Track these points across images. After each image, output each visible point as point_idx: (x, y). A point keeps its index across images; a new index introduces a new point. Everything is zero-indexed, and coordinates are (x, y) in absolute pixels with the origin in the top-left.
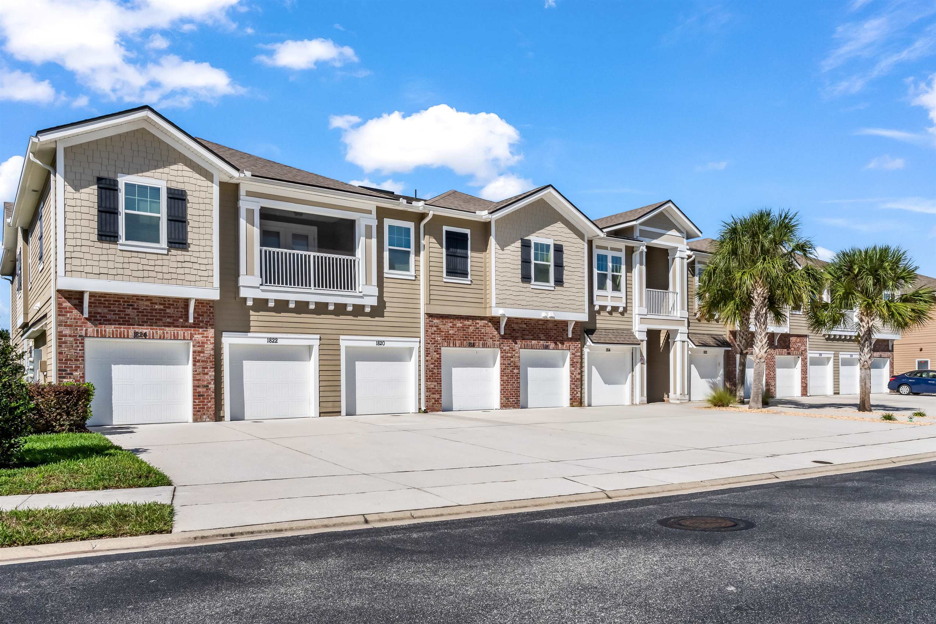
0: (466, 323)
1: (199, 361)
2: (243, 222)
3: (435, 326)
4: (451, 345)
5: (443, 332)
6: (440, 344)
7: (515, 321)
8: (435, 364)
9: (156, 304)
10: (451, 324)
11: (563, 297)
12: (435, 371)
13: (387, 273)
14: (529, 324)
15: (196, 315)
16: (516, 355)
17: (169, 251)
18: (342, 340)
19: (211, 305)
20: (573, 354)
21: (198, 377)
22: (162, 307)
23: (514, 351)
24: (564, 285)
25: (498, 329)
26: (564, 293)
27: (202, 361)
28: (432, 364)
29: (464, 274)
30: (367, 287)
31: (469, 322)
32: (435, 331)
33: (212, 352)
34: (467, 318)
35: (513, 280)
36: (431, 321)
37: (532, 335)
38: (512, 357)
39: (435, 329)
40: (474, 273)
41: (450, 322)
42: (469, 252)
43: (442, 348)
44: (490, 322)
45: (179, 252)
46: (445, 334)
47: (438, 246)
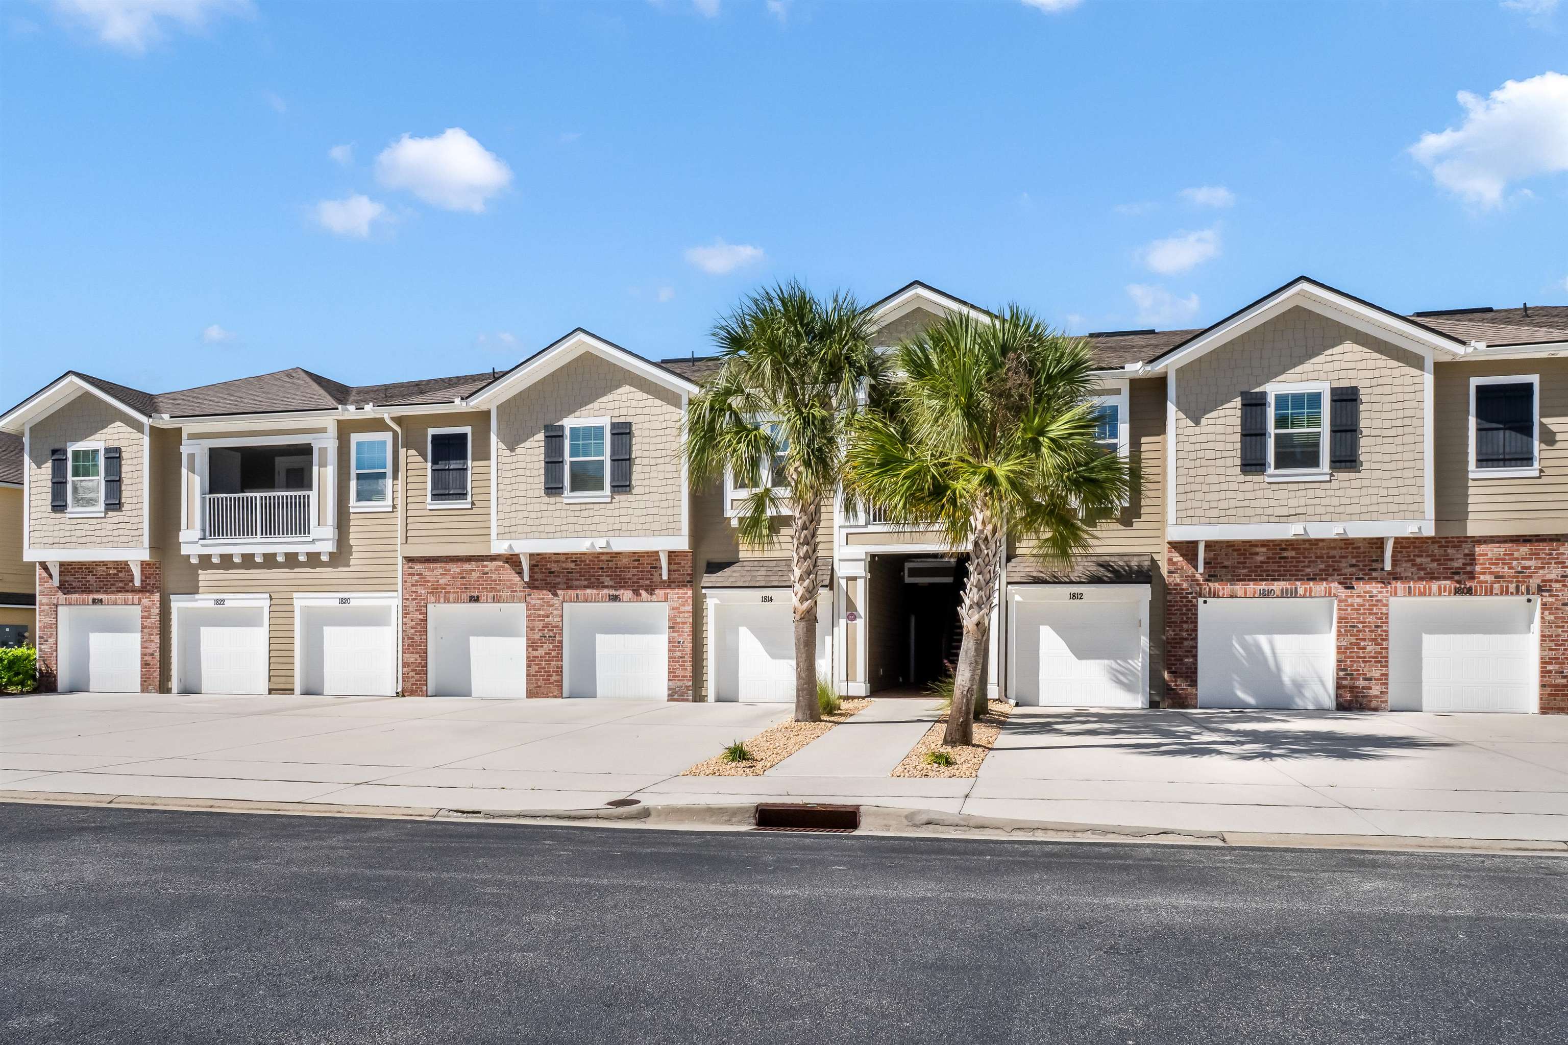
0: (467, 566)
1: (146, 628)
2: (184, 471)
3: (417, 575)
4: (442, 600)
5: (429, 581)
6: (424, 599)
7: (554, 558)
8: (416, 628)
9: (110, 568)
10: (441, 570)
11: (630, 511)
12: (417, 638)
13: (354, 507)
14: (581, 561)
15: (144, 578)
16: (555, 612)
17: (106, 513)
18: (296, 598)
19: (157, 565)
20: (673, 609)
21: (146, 645)
22: (115, 571)
23: (552, 606)
24: (634, 491)
25: (520, 573)
26: (635, 505)
27: (149, 627)
28: (412, 628)
29: (462, 495)
30: (319, 528)
31: (473, 565)
32: (416, 582)
33: (158, 618)
34: (469, 559)
35: (530, 493)
36: (411, 568)
37: (585, 580)
38: (548, 617)
39: (416, 578)
40: (475, 491)
41: (441, 567)
42: (469, 462)
43: (429, 605)
44: (507, 562)
45: (115, 514)
46: (432, 585)
47: (420, 459)
